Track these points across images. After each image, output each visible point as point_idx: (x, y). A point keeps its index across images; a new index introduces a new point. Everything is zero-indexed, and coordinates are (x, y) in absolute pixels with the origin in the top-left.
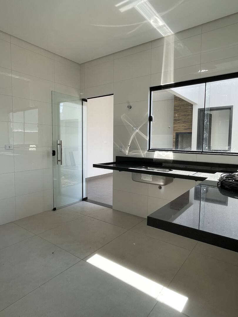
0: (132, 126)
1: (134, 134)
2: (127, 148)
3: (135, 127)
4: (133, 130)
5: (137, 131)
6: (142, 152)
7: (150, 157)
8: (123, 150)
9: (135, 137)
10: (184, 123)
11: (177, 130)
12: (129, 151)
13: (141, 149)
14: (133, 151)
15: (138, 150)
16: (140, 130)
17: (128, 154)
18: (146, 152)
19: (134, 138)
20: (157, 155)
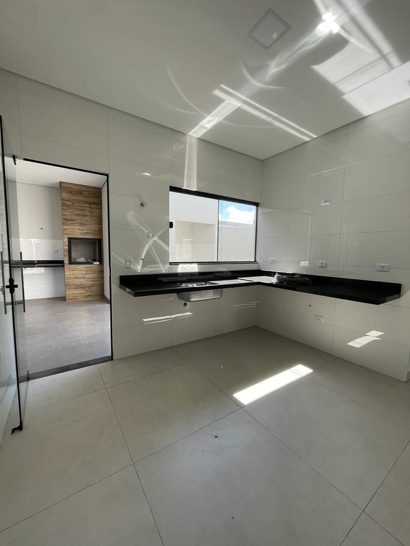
0: (147, 232)
1: (150, 242)
2: (138, 263)
3: (151, 233)
4: (148, 237)
5: (155, 239)
6: (162, 267)
7: (173, 271)
8: (132, 266)
9: (152, 247)
10: (79, 225)
11: (69, 234)
12: (143, 266)
13: (161, 262)
14: (150, 266)
15: (157, 264)
16: (159, 237)
17: (141, 270)
18: (168, 266)
19: (150, 248)
20: (181, 269)
